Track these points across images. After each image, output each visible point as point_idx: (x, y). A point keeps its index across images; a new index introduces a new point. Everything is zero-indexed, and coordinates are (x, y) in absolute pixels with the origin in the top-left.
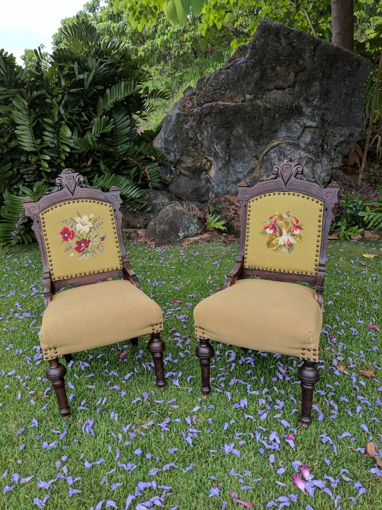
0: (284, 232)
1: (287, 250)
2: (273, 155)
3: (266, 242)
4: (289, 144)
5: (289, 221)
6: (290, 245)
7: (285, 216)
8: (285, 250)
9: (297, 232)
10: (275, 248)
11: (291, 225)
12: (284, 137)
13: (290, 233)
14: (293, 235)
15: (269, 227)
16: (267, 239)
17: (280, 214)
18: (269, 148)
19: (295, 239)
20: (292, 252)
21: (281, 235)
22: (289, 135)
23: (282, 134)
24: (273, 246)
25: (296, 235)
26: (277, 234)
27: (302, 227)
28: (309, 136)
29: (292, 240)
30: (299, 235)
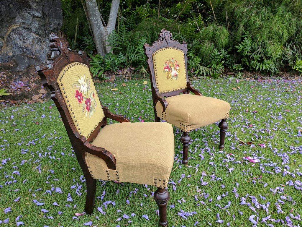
0: (173, 69)
1: (175, 78)
2: (14, 36)
3: (166, 76)
4: (24, 28)
5: (174, 62)
6: (176, 75)
7: (171, 60)
8: (174, 79)
9: (178, 68)
10: (170, 79)
11: (175, 65)
12: (20, 23)
13: (175, 69)
14: (176, 70)
15: (166, 68)
16: (166, 74)
17: (169, 60)
18: (10, 30)
19: (178, 72)
20: (177, 79)
21: (172, 71)
22: (24, 21)
23: (19, 20)
24: (170, 78)
25: (178, 70)
26: (170, 71)
27: (179, 65)
28: (37, 23)
29: (177, 73)
30: (179, 69)
